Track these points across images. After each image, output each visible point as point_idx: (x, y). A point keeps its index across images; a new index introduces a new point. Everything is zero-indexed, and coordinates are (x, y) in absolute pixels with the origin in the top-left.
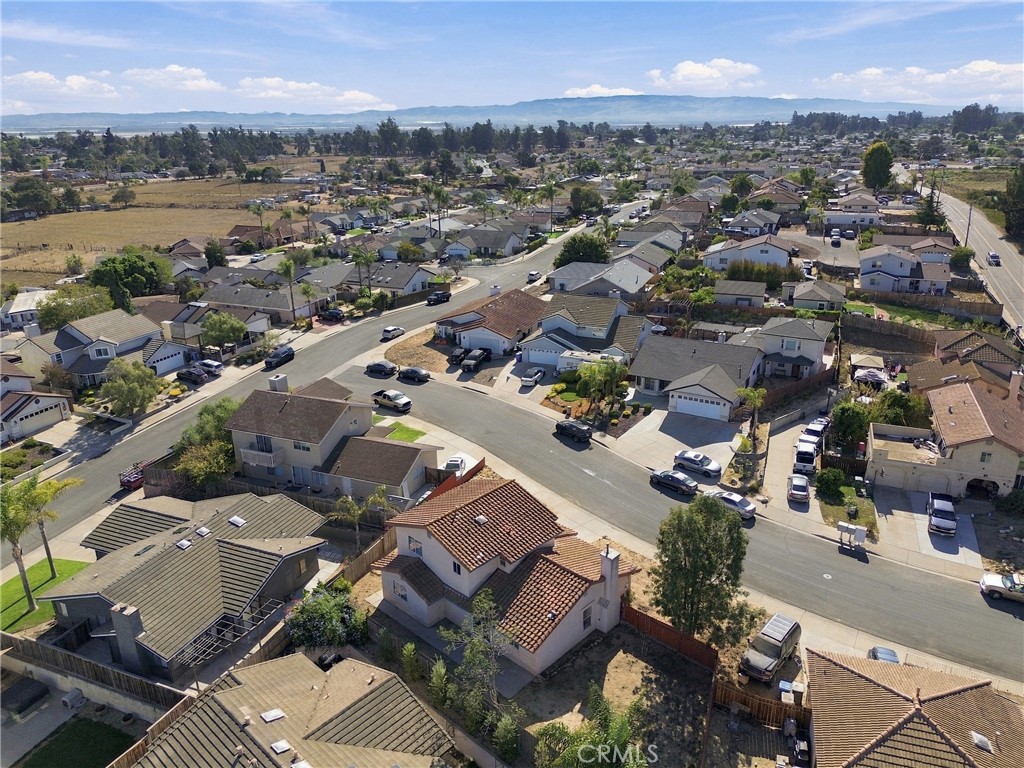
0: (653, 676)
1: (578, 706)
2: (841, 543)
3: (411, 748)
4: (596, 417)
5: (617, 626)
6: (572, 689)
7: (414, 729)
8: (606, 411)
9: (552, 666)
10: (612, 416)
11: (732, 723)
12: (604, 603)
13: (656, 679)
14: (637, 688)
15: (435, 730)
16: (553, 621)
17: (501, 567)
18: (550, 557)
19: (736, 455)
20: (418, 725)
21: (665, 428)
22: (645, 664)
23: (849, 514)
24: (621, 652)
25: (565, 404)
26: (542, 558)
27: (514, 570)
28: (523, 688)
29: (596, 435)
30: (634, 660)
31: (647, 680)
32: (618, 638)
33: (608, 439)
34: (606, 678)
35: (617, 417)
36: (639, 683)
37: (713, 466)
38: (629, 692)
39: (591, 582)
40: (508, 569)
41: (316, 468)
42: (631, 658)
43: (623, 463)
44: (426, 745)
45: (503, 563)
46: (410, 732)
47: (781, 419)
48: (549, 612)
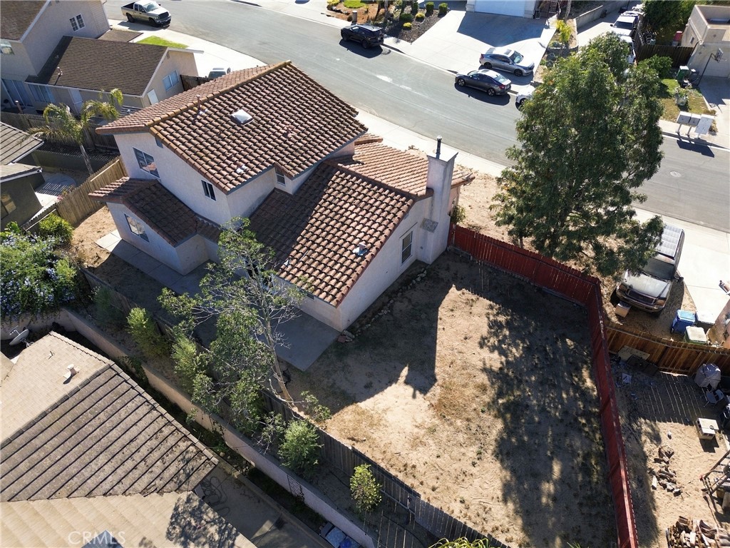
0: (502, 319)
1: (405, 372)
2: (679, 136)
3: (140, 485)
4: (385, 22)
5: (443, 254)
6: (394, 346)
7: (144, 451)
8: (397, 16)
9: (363, 315)
10: (404, 19)
11: (624, 375)
12: (429, 225)
13: (507, 322)
14: (483, 339)
15: (183, 445)
16: (363, 258)
17: (280, 186)
18: (352, 168)
19: (548, 51)
20: (154, 443)
21: (465, 29)
22: (488, 302)
23: (679, 106)
24: (453, 289)
25: (349, 10)
26: (339, 168)
27: (300, 188)
28: (325, 353)
29: (389, 41)
30: (474, 297)
31: (495, 326)
32: (448, 269)
33: (403, 45)
34: (439, 327)
35: (410, 21)
36: (485, 330)
37: (525, 63)
38: (473, 344)
39: (415, 198)
40: (290, 187)
41: (30, 79)
42: (468, 295)
43: (421, 68)
44: (167, 475)
45: (282, 180)
46: (137, 457)
47: (586, 15)
48: (356, 246)
